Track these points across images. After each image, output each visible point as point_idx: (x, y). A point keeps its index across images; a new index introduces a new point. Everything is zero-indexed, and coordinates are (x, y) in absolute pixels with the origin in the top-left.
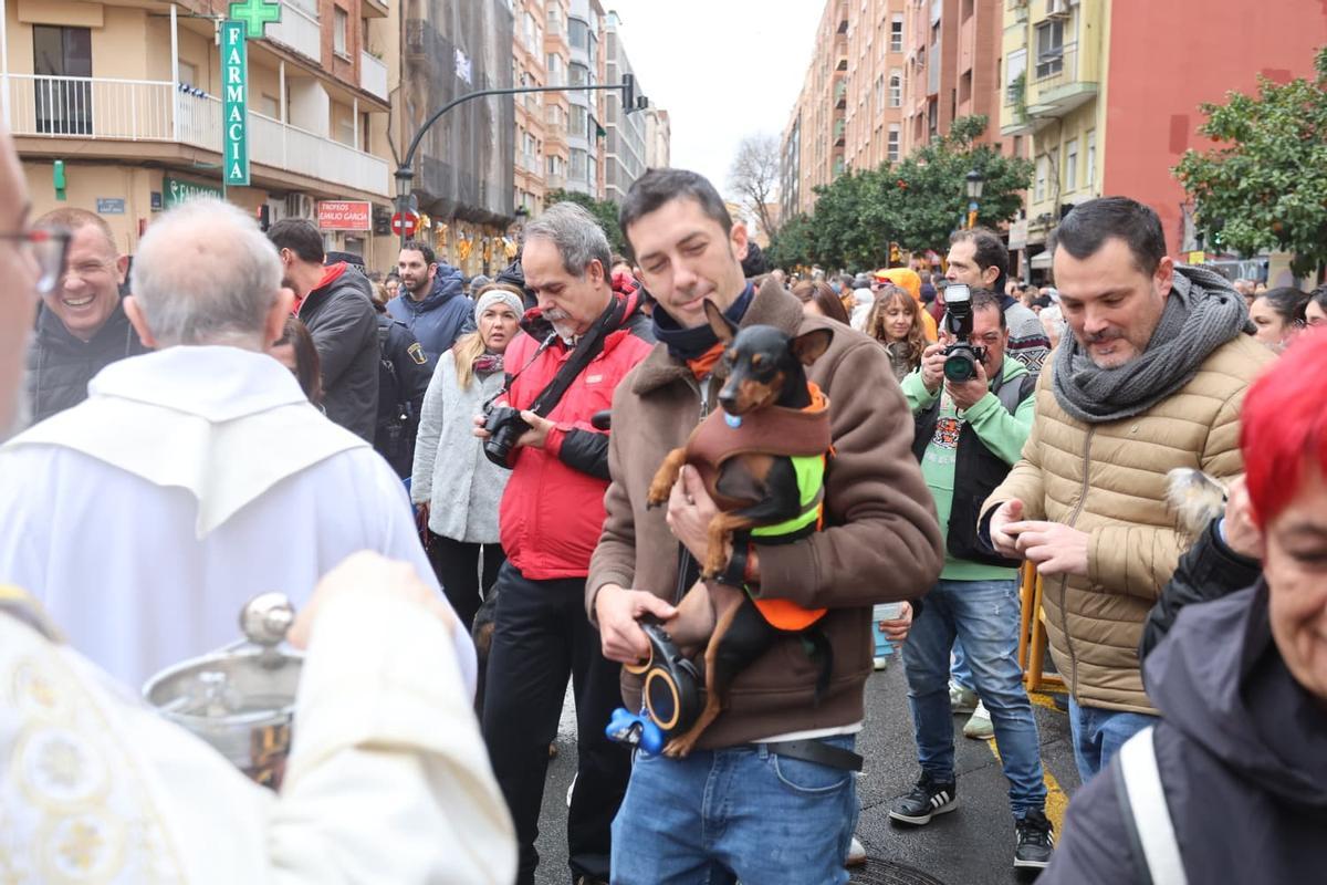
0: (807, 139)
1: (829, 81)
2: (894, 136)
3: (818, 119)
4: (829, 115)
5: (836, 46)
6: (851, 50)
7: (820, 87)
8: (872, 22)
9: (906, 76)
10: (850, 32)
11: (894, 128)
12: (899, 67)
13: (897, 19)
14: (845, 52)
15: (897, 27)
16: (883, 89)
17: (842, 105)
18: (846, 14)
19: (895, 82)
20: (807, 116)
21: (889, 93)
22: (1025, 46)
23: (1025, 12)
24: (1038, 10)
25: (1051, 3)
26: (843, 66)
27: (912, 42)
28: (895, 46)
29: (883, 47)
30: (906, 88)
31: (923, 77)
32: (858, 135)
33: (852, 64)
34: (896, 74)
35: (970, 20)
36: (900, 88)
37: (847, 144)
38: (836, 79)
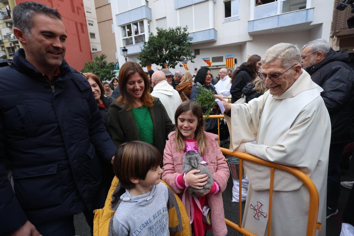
22: (3, 51)
23: (2, 45)
24: (7, 45)
25: (11, 44)
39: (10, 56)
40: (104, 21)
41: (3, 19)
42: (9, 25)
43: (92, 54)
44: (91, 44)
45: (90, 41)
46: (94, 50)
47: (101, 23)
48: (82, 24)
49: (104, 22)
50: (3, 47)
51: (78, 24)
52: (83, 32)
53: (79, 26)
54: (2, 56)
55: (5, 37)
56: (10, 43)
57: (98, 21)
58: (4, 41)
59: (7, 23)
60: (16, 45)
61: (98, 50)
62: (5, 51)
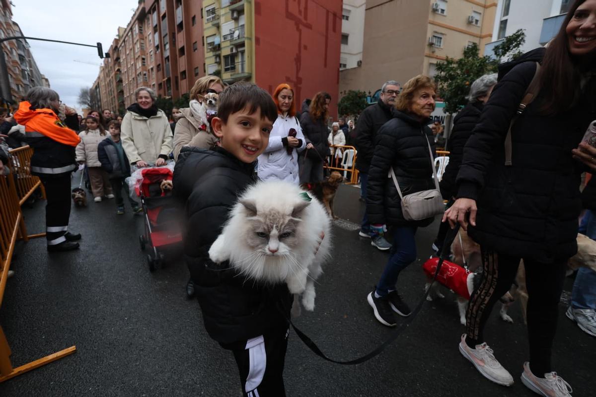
1: (113, 74)
3: (109, 84)
4: (114, 84)
5: (115, 64)
6: (122, 66)
7: (108, 75)
8: (133, 57)
9: (149, 72)
10: (121, 60)
12: (146, 70)
13: (143, 57)
14: (119, 66)
16: (141, 77)
17: (121, 81)
18: (118, 55)
19: (145, 75)
20: (102, 84)
22: (216, 63)
23: (218, 53)
24: (225, 52)
25: (232, 50)
26: (119, 70)
27: (151, 64)
28: (143, 64)
29: (139, 64)
30: (149, 76)
31: (160, 73)
32: (130, 90)
33: (124, 69)
34: (144, 72)
35: (183, 56)
36: (147, 76)
37: (125, 92)
38: (116, 74)
39: (226, 70)
40: (382, 4)
41: (229, 6)
42: (235, 15)
43: (340, 73)
44: (342, 56)
45: (342, 51)
46: (342, 66)
47: (374, 9)
48: (335, 15)
49: (380, 6)
50: (218, 56)
51: (330, 13)
52: (334, 30)
53: (331, 17)
54: (214, 71)
55: (225, 39)
56: (231, 47)
57: (367, 6)
58: (223, 45)
59: (233, 11)
60: (240, 49)
61: (348, 67)
62: (219, 63)
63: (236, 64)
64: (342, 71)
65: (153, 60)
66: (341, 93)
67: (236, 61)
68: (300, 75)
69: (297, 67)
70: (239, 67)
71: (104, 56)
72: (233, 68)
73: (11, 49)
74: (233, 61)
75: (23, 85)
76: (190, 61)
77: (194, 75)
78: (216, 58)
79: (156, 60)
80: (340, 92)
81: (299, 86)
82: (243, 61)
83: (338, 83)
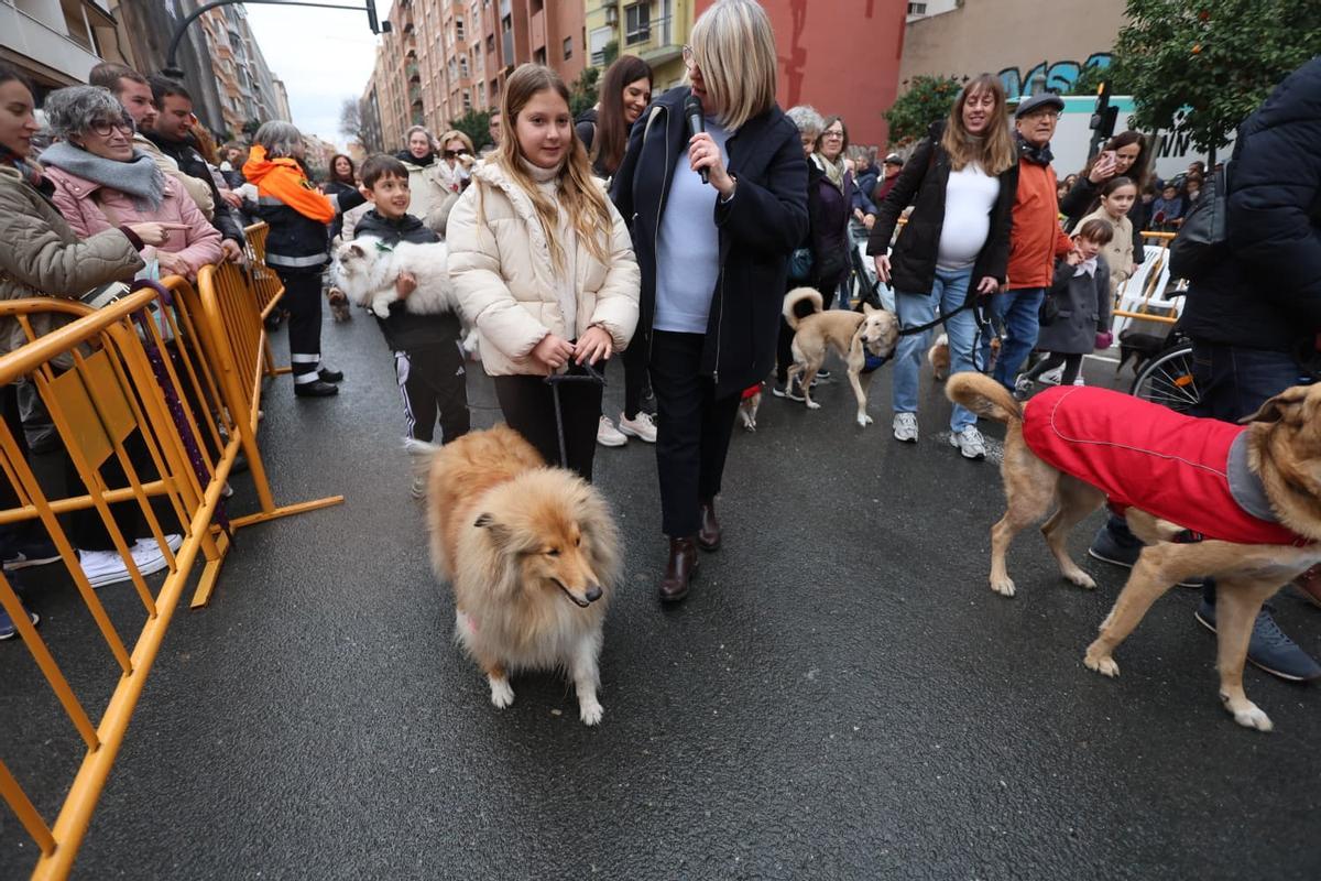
0: (384, 101)
1: (401, 64)
2: (466, 96)
3: (395, 88)
4: (405, 86)
5: (404, 40)
6: (418, 43)
7: (391, 66)
8: (438, 21)
9: (471, 56)
10: (416, 30)
11: (466, 91)
12: (465, 52)
13: (460, 19)
14: (413, 43)
15: (459, 25)
16: (456, 66)
17: (416, 79)
18: (410, 18)
19: (463, 62)
20: (382, 87)
21: (460, 68)
22: (609, 24)
26: (412, 54)
27: (475, 35)
28: (460, 39)
29: (451, 37)
30: (471, 65)
31: (494, 55)
32: (434, 98)
33: (421, 52)
34: (462, 56)
35: (541, 12)
36: (467, 65)
37: (425, 103)
38: (407, 63)
39: (631, 40)
43: (907, 30)
46: (915, 9)
50: (614, 7)
54: (604, 45)
61: (930, 12)
62: (615, 25)
63: (651, 25)
64: (912, 23)
65: (479, 25)
66: (905, 82)
67: (652, 17)
68: (801, 43)
69: (796, 21)
70: (657, 31)
71: (381, 28)
72: (645, 36)
73: (215, 20)
74: (645, 18)
75: (241, 99)
76: (554, 24)
77: (562, 55)
78: (609, 12)
79: (484, 27)
80: (902, 79)
81: (798, 70)
82: (667, 17)
83: (899, 56)
